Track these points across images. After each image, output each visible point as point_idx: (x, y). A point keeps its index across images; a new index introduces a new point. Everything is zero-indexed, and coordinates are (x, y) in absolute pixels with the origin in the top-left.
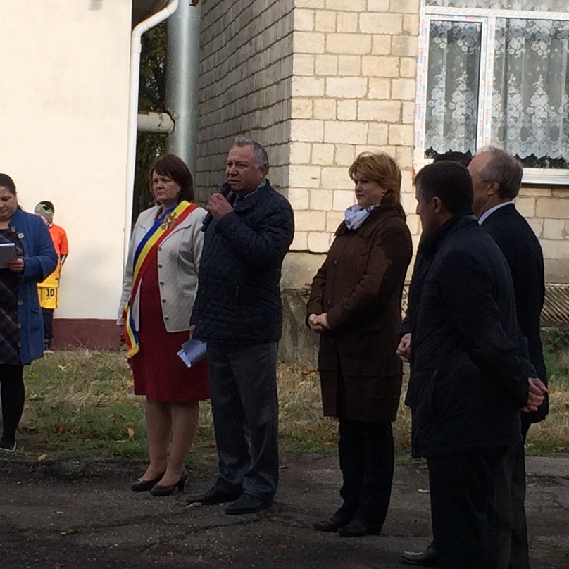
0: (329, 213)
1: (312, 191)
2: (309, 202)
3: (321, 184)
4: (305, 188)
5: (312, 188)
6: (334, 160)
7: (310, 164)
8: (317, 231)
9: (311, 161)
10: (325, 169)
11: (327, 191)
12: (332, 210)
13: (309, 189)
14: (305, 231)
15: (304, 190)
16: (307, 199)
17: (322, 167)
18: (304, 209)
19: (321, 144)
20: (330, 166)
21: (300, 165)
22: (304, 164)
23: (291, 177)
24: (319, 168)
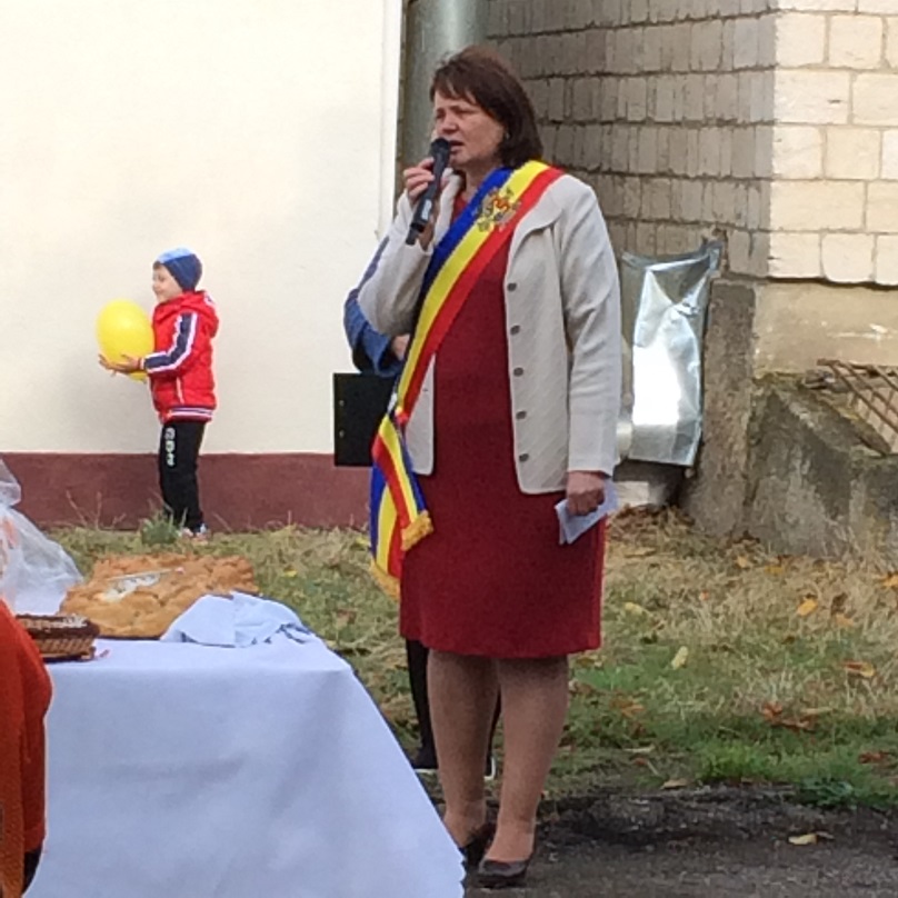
0: (871, 186)
1: (831, 133)
2: (824, 160)
3: (851, 117)
4: (814, 125)
5: (830, 124)
6: (883, 56)
7: (825, 66)
8: (843, 231)
9: (827, 59)
10: (861, 77)
11: (866, 132)
12: (879, 179)
13: (824, 128)
14: (815, 232)
15: (813, 129)
16: (818, 152)
17: (854, 72)
18: (812, 175)
19: (849, 18)
20: (873, 71)
21: (801, 67)
22: (809, 67)
23: (780, 99)
24: (845, 76)
